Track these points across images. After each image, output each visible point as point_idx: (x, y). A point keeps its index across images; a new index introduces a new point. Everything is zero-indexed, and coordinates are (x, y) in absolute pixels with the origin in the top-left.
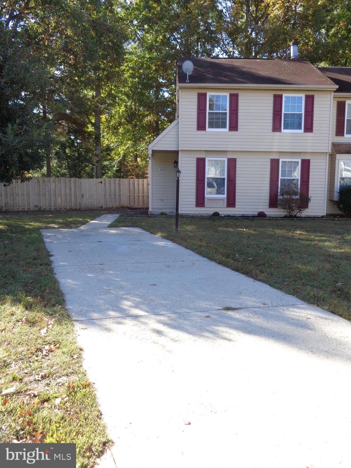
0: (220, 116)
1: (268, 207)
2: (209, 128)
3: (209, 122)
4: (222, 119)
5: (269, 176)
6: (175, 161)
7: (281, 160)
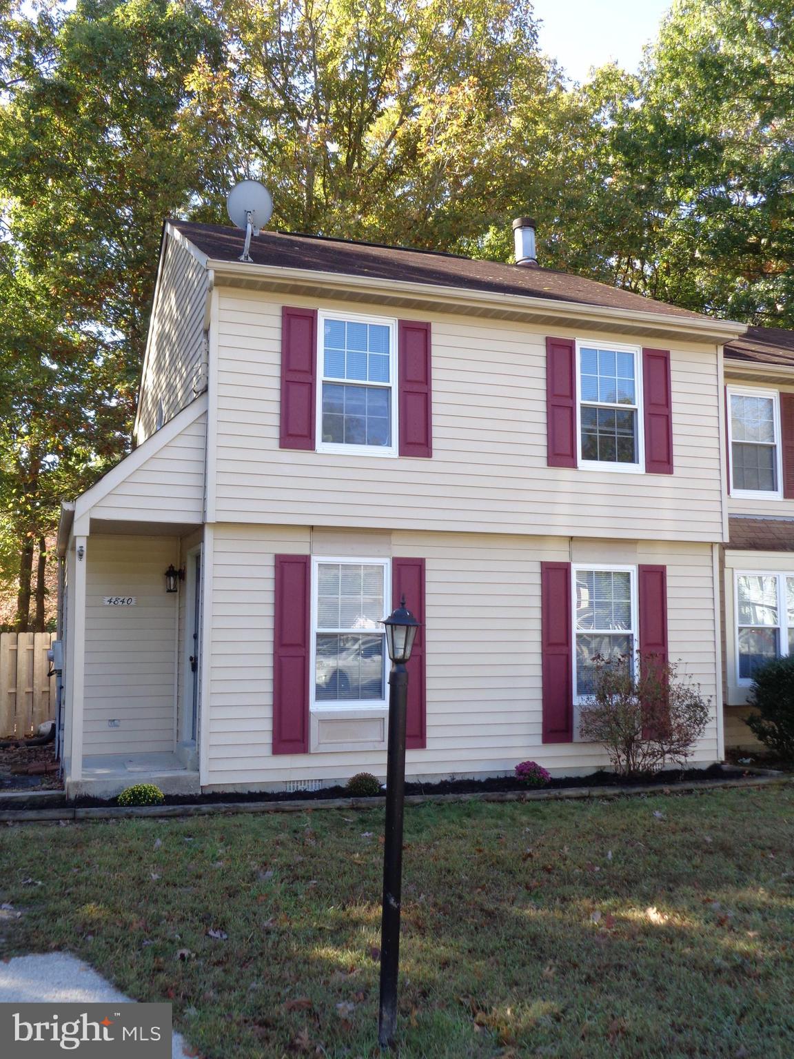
0: (367, 400)
1: (539, 740)
2: (324, 441)
3: (325, 418)
4: (373, 411)
5: (537, 625)
6: (171, 567)
7: (575, 568)
